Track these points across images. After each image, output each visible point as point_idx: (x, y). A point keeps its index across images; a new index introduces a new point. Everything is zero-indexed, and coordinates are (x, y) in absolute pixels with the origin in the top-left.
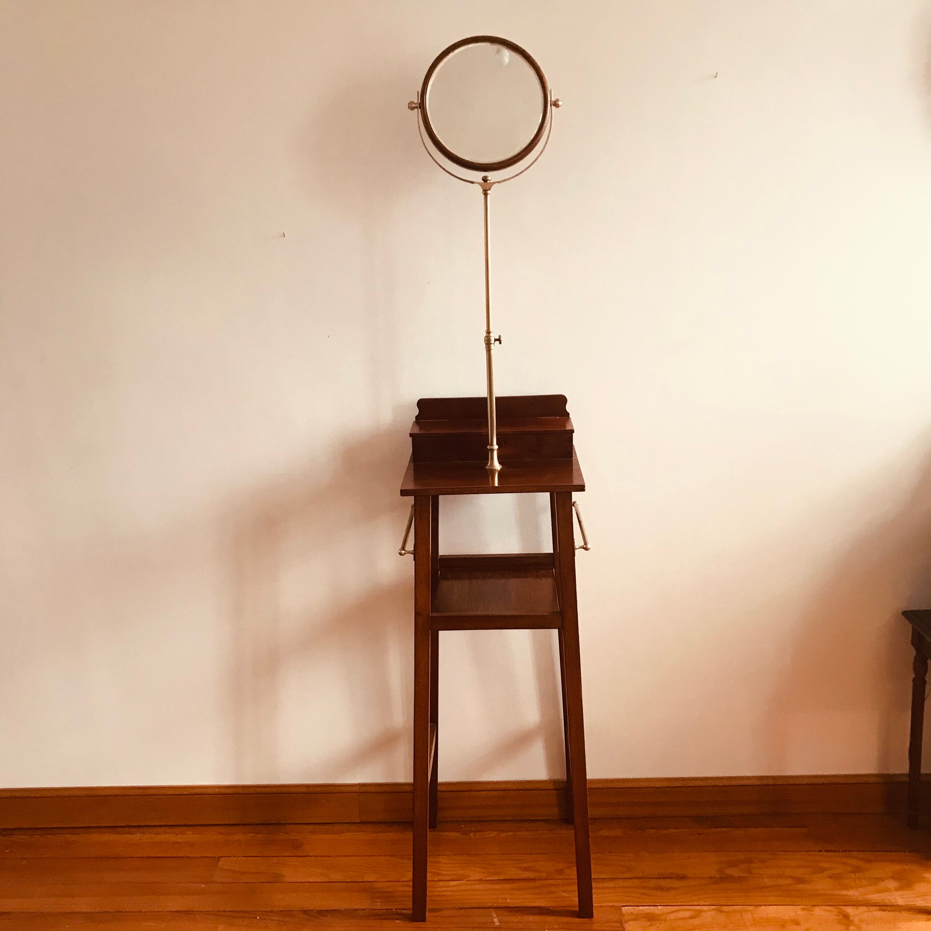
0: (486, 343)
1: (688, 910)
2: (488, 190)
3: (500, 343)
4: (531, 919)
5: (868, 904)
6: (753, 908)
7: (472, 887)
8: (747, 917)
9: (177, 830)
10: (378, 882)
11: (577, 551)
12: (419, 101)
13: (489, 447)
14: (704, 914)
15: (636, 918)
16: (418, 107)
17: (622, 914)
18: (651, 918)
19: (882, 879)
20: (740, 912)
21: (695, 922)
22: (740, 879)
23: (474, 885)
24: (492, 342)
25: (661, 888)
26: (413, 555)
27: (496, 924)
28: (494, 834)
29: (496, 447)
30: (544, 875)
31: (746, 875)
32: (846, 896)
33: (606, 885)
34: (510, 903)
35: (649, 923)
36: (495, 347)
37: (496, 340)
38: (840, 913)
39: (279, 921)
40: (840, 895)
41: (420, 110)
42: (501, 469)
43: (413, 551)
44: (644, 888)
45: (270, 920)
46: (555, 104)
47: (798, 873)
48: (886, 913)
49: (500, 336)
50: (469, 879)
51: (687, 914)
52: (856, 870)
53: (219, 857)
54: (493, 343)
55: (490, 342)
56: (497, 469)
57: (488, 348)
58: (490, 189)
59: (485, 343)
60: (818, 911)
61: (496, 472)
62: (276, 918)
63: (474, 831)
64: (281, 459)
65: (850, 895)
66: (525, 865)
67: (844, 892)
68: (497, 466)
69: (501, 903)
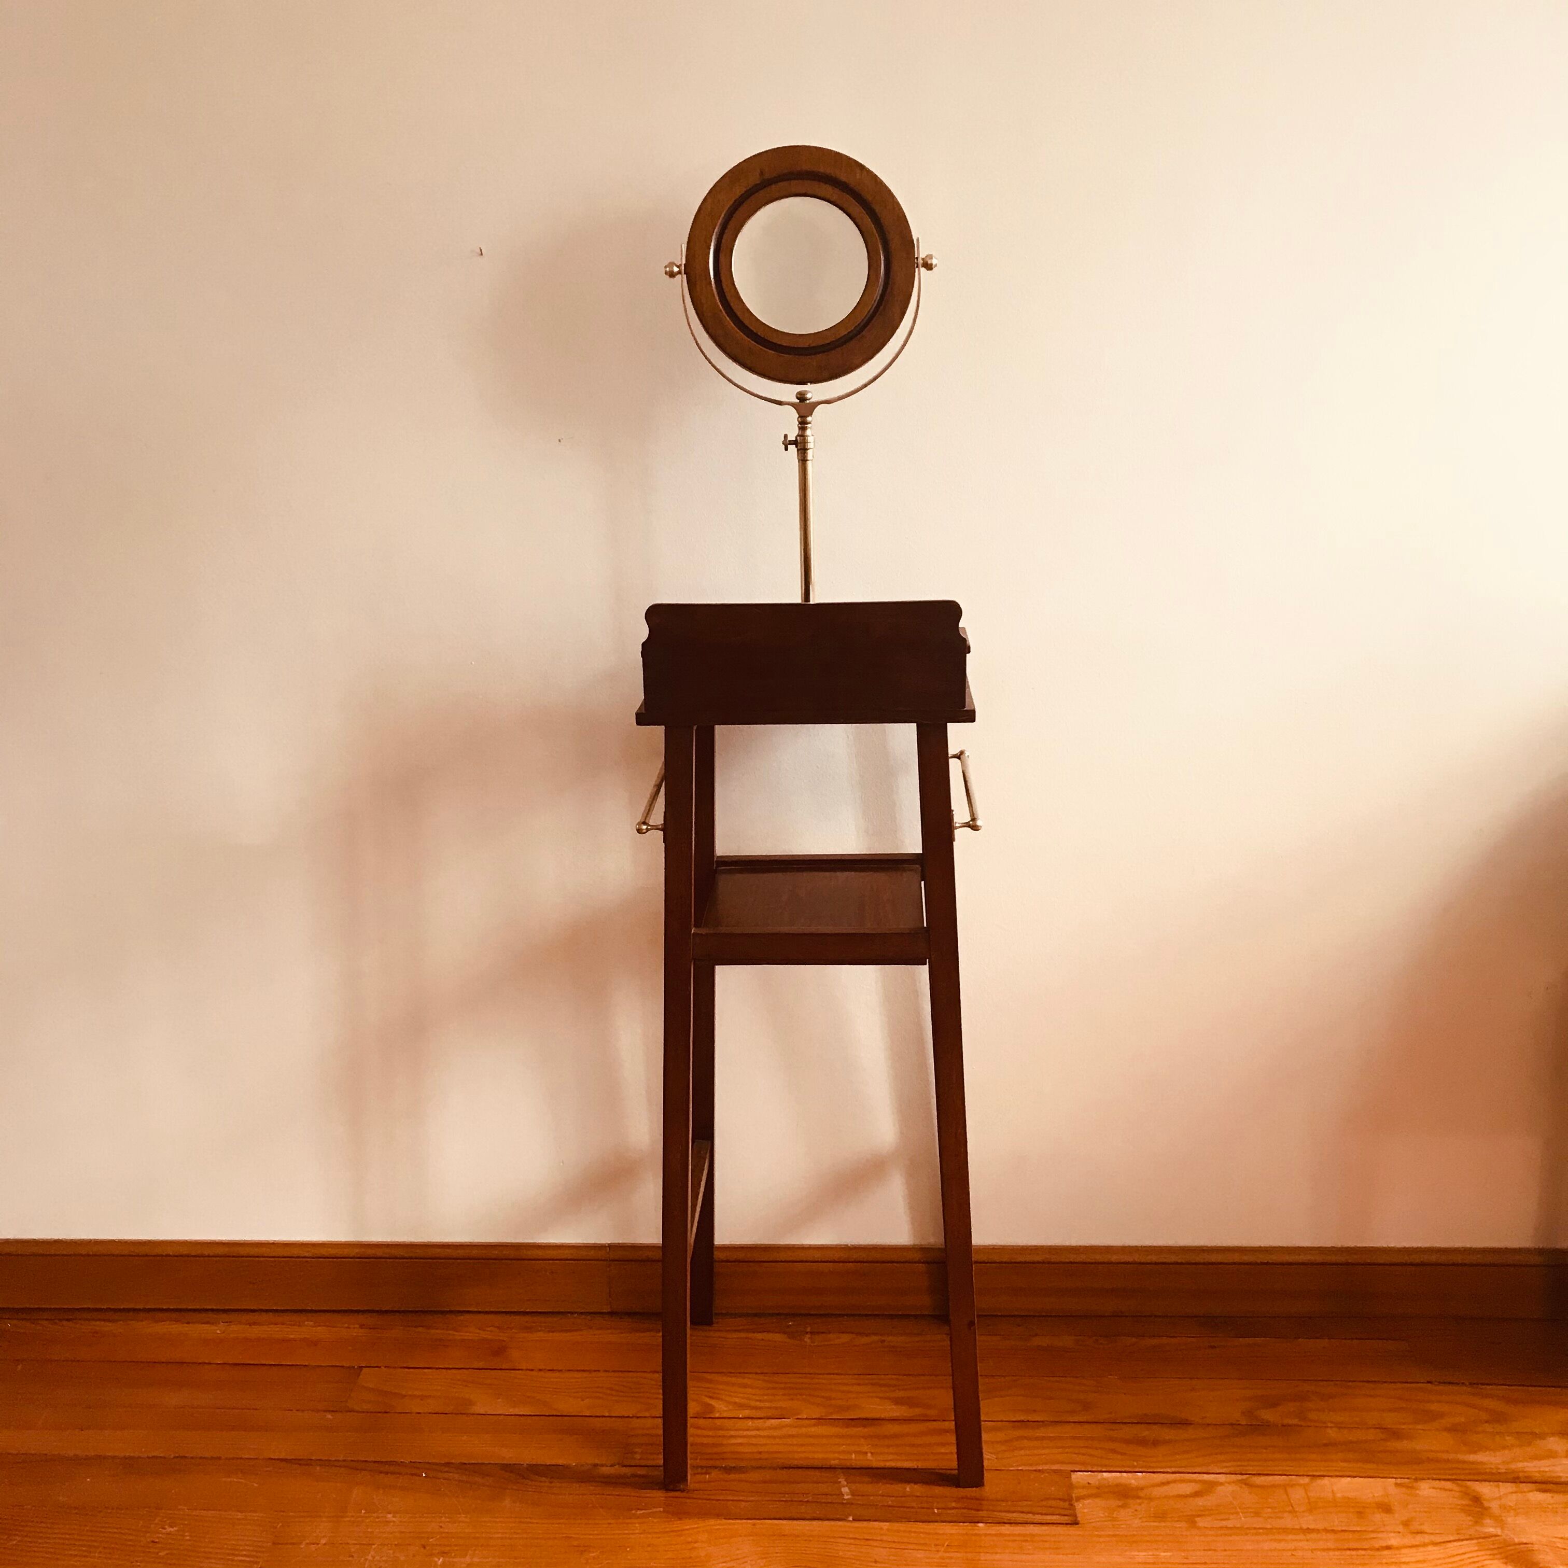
1: (1190, 1481)
2: (806, 416)
4: (908, 1489)
5: (1516, 1479)
6: (1306, 1480)
7: (804, 1430)
8: (1297, 1495)
9: (286, 1318)
10: (638, 1417)
14: (1219, 1488)
15: (1100, 1492)
17: (1071, 1486)
18: (1124, 1494)
19: (1542, 1436)
20: (1285, 1487)
21: (1200, 1502)
22: (1285, 1430)
23: (809, 1426)
25: (1142, 1442)
27: (846, 1497)
28: (845, 1338)
30: (932, 1413)
31: (1295, 1421)
32: (1473, 1463)
33: (1040, 1432)
34: (871, 1460)
35: (1120, 1503)
38: (1466, 1493)
39: (460, 1481)
40: (1464, 1462)
41: (685, 275)
44: (1112, 1439)
45: (445, 1479)
47: (1390, 1420)
48: (1547, 1496)
50: (799, 1417)
51: (1188, 1489)
52: (1498, 1418)
53: (361, 1368)
58: (810, 415)
60: (1426, 1489)
62: (456, 1476)
63: (811, 1333)
65: (1482, 1463)
66: (901, 1394)
67: (1472, 1458)
69: (855, 1459)
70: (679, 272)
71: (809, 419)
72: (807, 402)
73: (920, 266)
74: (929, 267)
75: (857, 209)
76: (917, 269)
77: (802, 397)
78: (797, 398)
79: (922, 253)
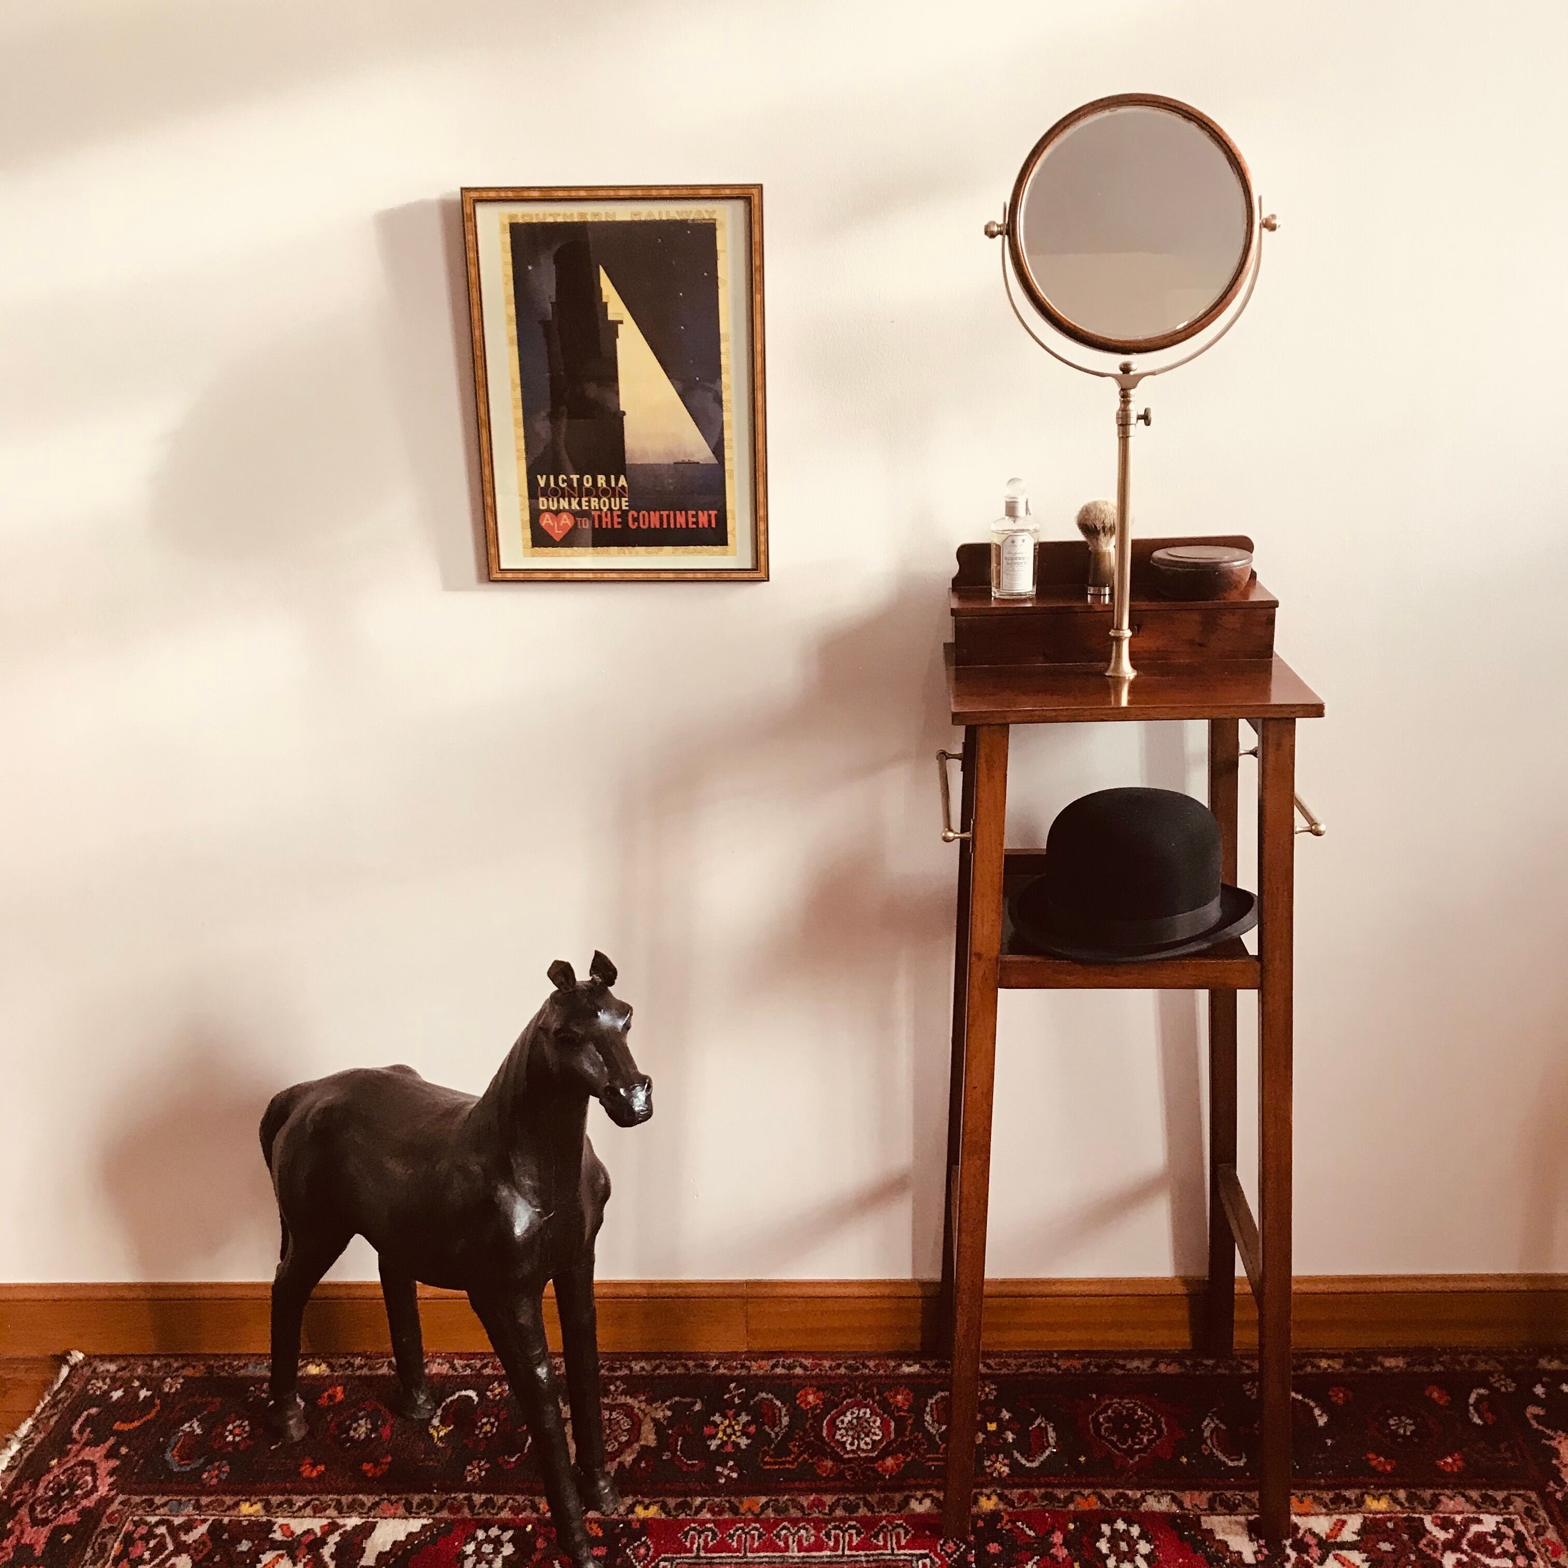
0: (1120, 423)
2: (1130, 389)
3: (1148, 423)
11: (1297, 838)
12: (1006, 221)
13: (1112, 633)
16: (1005, 232)
24: (1133, 420)
29: (1127, 633)
36: (1137, 429)
37: (1139, 418)
41: (1006, 237)
42: (1135, 677)
46: (1270, 226)
49: (1148, 411)
54: (1134, 422)
55: (1127, 421)
56: (1128, 678)
57: (1123, 434)
58: (1134, 387)
59: (1117, 422)
61: (1125, 683)
68: (1128, 671)
70: (1000, 232)
71: (1132, 392)
72: (1132, 373)
73: (1261, 226)
78: (1121, 369)
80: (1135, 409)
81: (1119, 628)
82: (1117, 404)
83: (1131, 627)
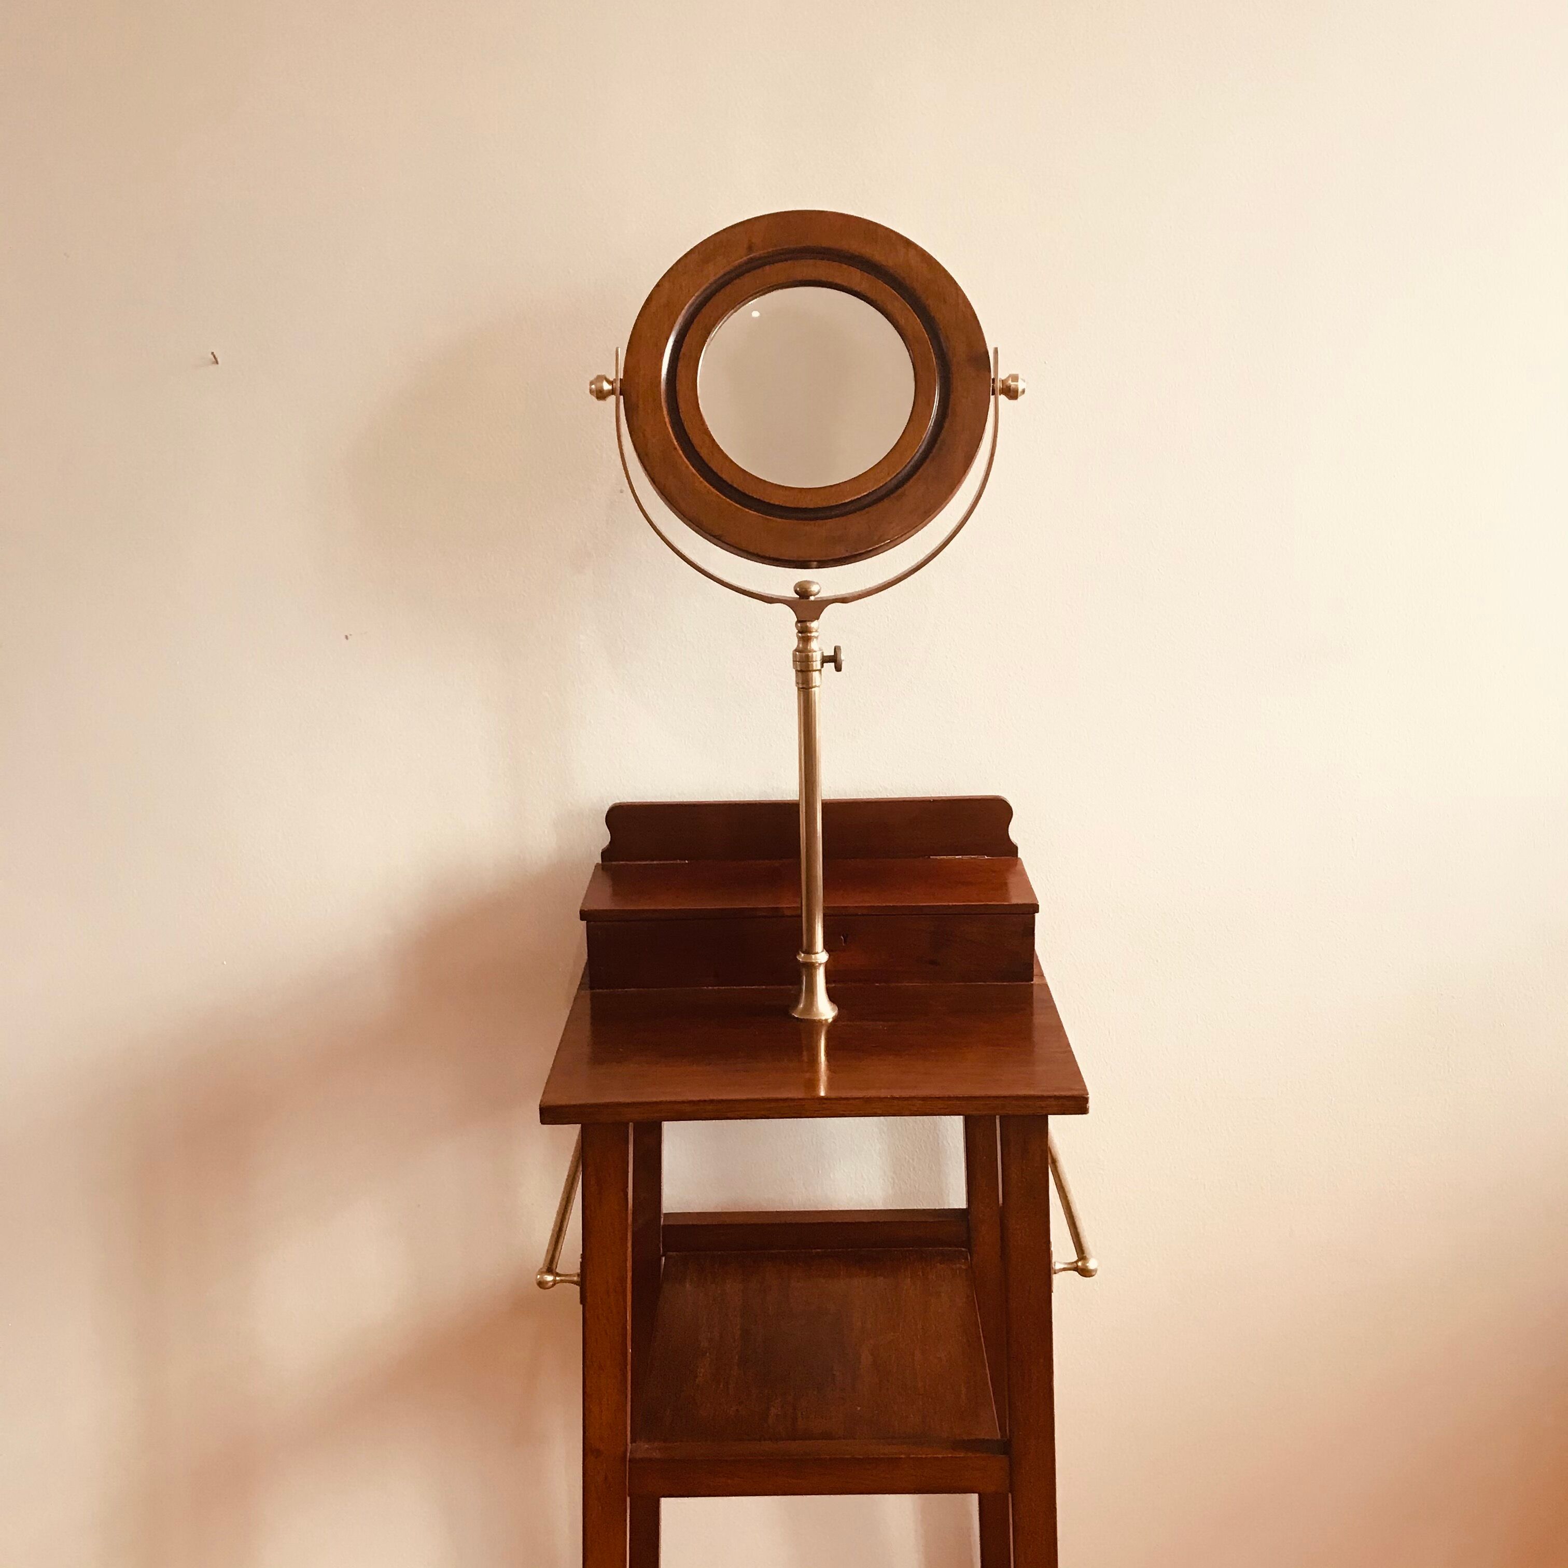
0: (798, 667)
2: (811, 620)
3: (838, 668)
11: (1056, 1279)
12: (621, 376)
13: (801, 957)
16: (619, 392)
24: (817, 665)
26: (578, 1288)
29: (821, 957)
36: (822, 678)
37: (825, 660)
41: (622, 397)
42: (835, 1020)
43: (578, 1275)
49: (837, 649)
54: (819, 667)
55: (808, 666)
56: (826, 1020)
57: (803, 684)
58: (817, 618)
59: (794, 666)
61: (822, 1027)
64: (225, 963)
68: (825, 1010)
70: (612, 392)
71: (814, 625)
72: (812, 598)
73: (998, 391)
74: (1012, 394)
75: (898, 305)
76: (992, 398)
77: (803, 592)
78: (796, 592)
79: (1002, 372)
80: (819, 647)
81: (810, 951)
82: (794, 643)
83: (827, 947)
